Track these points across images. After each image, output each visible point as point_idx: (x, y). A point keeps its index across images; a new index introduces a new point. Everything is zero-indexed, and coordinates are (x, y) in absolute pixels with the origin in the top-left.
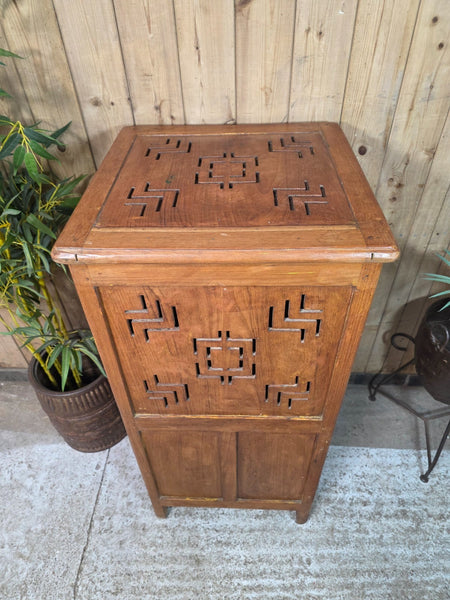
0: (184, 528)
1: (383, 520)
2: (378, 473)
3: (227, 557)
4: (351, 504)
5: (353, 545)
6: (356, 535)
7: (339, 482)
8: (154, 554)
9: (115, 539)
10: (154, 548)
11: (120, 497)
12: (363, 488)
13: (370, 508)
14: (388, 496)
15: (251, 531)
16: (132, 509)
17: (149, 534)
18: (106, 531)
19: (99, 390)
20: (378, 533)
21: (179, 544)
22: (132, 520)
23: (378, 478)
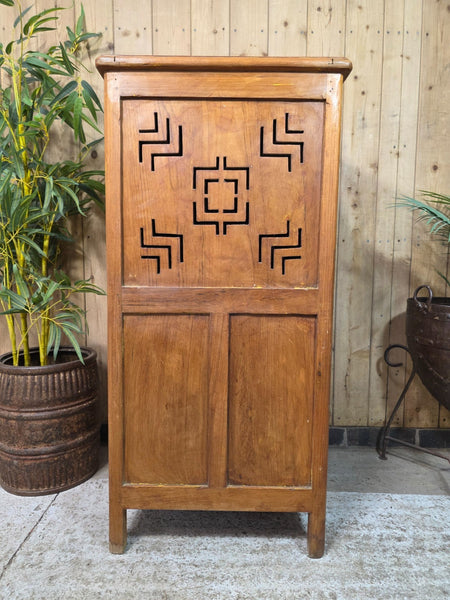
0: (148, 563)
1: (428, 554)
2: (408, 513)
3: (211, 592)
4: (381, 540)
5: (393, 578)
6: (396, 569)
7: (361, 521)
8: (100, 590)
9: (44, 574)
10: (101, 584)
11: (62, 534)
12: (392, 525)
13: (408, 544)
14: (427, 533)
15: (245, 565)
16: (75, 545)
17: (94, 570)
18: (32, 566)
19: (71, 376)
20: (425, 566)
21: (138, 579)
22: (74, 555)
23: (408, 518)
